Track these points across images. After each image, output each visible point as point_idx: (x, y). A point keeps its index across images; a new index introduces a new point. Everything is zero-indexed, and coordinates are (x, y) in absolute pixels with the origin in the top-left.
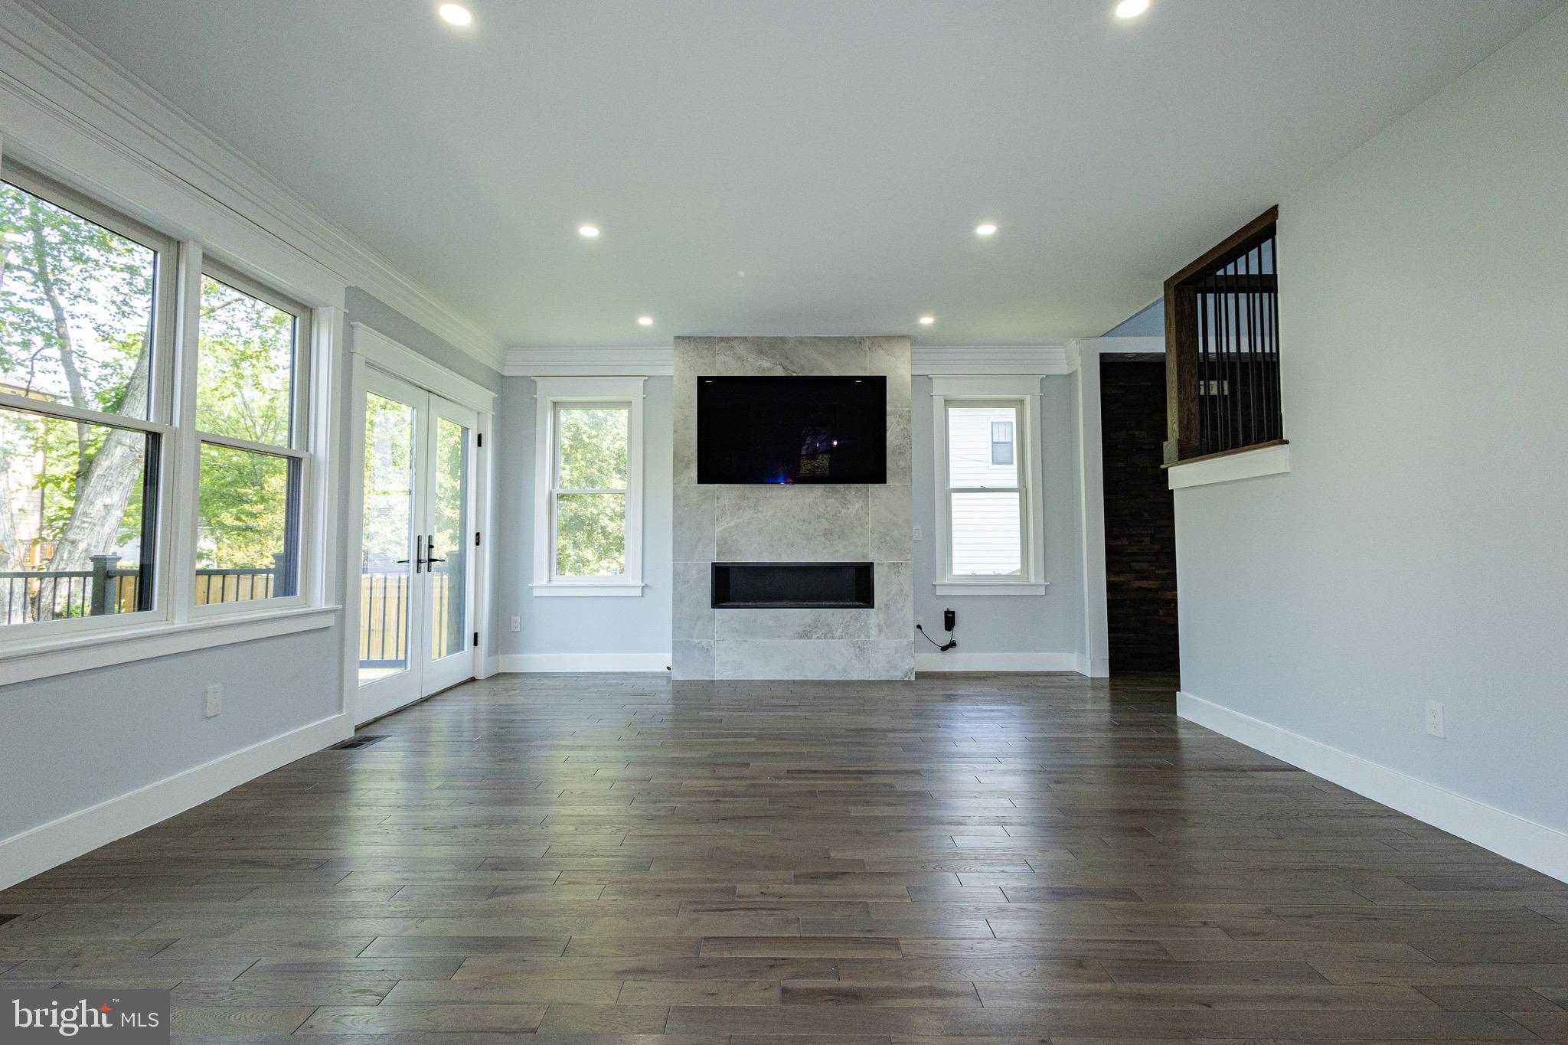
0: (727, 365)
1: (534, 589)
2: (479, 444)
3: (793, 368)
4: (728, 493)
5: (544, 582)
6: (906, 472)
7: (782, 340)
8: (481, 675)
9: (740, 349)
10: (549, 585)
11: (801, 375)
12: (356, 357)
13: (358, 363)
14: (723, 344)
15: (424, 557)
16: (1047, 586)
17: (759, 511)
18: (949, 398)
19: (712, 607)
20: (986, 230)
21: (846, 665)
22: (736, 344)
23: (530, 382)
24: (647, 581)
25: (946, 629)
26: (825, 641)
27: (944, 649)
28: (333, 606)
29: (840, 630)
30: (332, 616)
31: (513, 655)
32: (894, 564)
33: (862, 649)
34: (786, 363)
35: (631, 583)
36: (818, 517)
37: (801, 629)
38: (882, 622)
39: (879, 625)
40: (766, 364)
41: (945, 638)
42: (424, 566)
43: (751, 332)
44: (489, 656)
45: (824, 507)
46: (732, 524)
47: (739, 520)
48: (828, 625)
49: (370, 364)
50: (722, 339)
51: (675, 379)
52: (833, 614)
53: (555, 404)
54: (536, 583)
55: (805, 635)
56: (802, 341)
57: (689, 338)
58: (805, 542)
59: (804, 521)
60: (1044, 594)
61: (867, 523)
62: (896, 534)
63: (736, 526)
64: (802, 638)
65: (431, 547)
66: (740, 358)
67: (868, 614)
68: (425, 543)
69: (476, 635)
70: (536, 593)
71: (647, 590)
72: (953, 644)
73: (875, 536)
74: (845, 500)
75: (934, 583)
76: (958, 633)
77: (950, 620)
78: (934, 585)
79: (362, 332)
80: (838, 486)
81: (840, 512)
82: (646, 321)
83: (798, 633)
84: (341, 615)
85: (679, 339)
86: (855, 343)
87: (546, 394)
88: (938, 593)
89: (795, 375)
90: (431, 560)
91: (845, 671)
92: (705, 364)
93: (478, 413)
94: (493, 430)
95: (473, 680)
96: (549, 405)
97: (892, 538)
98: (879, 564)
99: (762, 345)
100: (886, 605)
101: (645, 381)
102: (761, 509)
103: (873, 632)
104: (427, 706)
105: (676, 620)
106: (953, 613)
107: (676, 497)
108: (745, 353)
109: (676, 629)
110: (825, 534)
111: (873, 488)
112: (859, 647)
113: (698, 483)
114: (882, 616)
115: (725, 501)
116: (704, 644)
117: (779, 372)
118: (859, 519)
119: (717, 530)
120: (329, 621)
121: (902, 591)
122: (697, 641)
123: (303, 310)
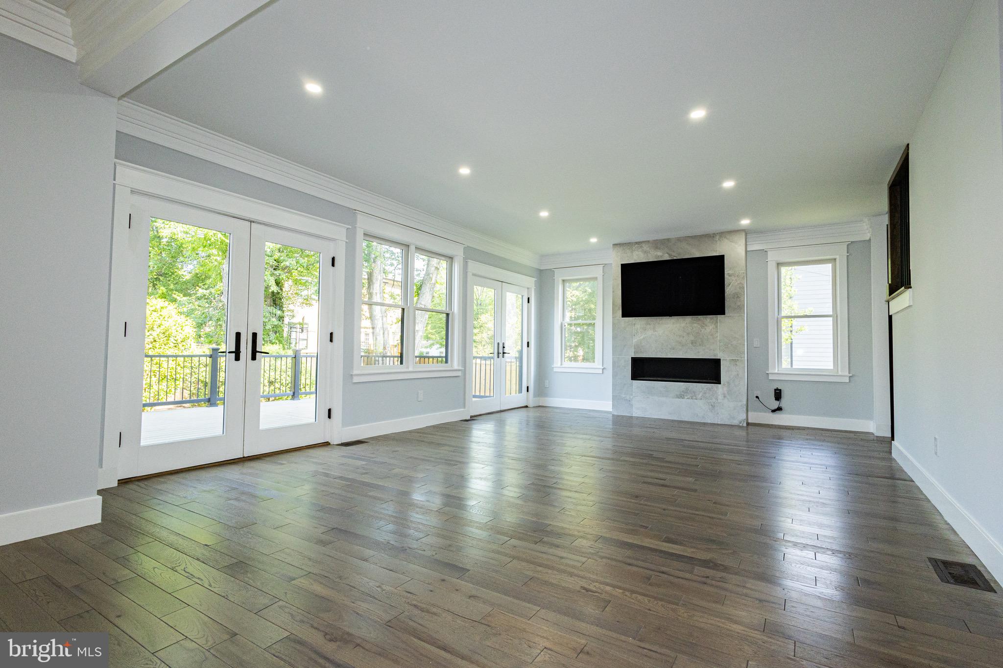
0: (638, 257)
1: (554, 368)
2: (528, 302)
3: (674, 254)
4: (638, 323)
5: (559, 365)
6: (740, 308)
7: (668, 240)
8: (531, 405)
9: (646, 247)
10: (561, 366)
11: (678, 258)
12: (468, 273)
13: (470, 275)
14: (636, 246)
15: (501, 351)
16: (850, 377)
17: (655, 331)
18: (778, 262)
19: (632, 379)
20: (729, 184)
21: (704, 414)
22: (643, 245)
23: (551, 272)
24: (605, 366)
25: (776, 400)
26: (691, 400)
27: (774, 411)
28: (460, 368)
29: (701, 395)
30: (460, 372)
31: (546, 398)
32: (733, 360)
33: (713, 406)
34: (670, 253)
35: (598, 367)
36: (688, 334)
37: (678, 393)
38: (726, 392)
39: (724, 394)
40: (659, 253)
41: (776, 405)
42: (501, 355)
43: (652, 238)
44: (534, 397)
45: (691, 328)
46: (642, 337)
47: (646, 336)
48: (694, 392)
49: (474, 275)
50: (636, 243)
51: (613, 265)
52: (696, 386)
53: (563, 281)
54: (555, 365)
55: (681, 396)
56: (679, 240)
57: (620, 244)
58: (680, 348)
59: (680, 336)
60: (848, 381)
61: (717, 337)
62: (734, 343)
63: (644, 339)
64: (679, 398)
65: (504, 347)
66: (646, 252)
67: (717, 388)
68: (501, 346)
69: (528, 387)
70: (555, 370)
71: (604, 370)
72: (780, 409)
73: (722, 344)
74: (704, 324)
75: (767, 372)
76: (784, 403)
77: (778, 395)
78: (768, 374)
79: (471, 263)
80: (699, 317)
81: (701, 331)
82: (594, 240)
83: (677, 395)
84: (464, 372)
85: (615, 245)
86: (710, 237)
87: (559, 277)
88: (770, 378)
89: (675, 258)
90: (504, 353)
91: (703, 417)
92: (628, 256)
93: (528, 288)
94: (535, 294)
95: (527, 407)
96: (561, 282)
97: (731, 345)
98: (723, 359)
99: (657, 244)
100: (728, 383)
101: (604, 266)
102: (656, 330)
103: (720, 397)
104: (503, 414)
105: (614, 385)
106: (780, 390)
107: (614, 324)
108: (648, 249)
109: (614, 390)
110: (692, 343)
111: (720, 317)
112: (712, 405)
113: (622, 317)
114: (725, 389)
115: (638, 326)
116: (628, 398)
117: (666, 257)
118: (712, 335)
119: (634, 341)
120: (459, 374)
121: (738, 375)
122: (624, 396)
123: (450, 259)
